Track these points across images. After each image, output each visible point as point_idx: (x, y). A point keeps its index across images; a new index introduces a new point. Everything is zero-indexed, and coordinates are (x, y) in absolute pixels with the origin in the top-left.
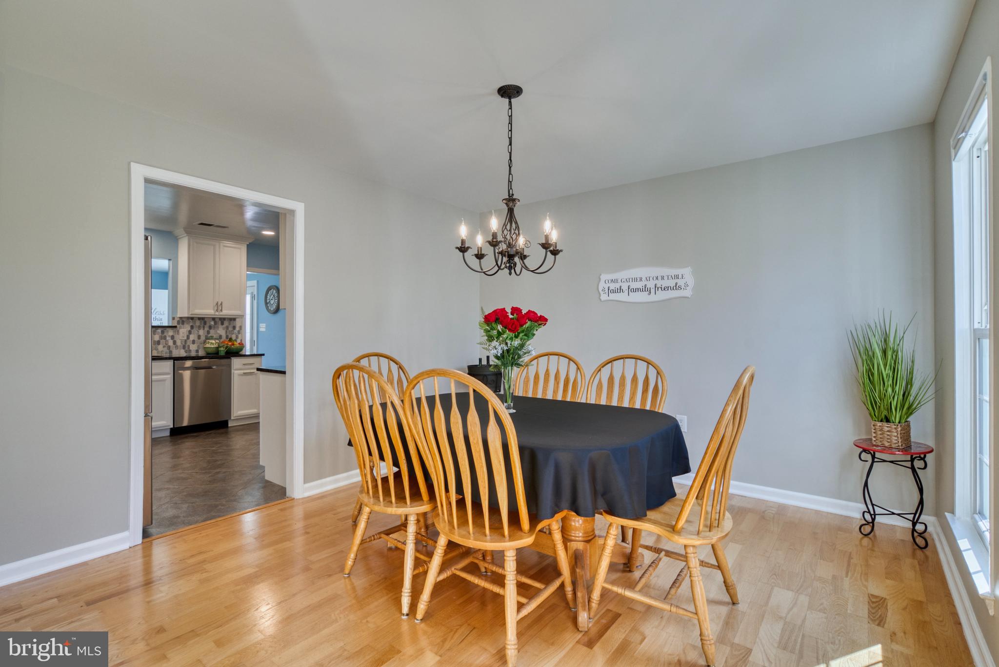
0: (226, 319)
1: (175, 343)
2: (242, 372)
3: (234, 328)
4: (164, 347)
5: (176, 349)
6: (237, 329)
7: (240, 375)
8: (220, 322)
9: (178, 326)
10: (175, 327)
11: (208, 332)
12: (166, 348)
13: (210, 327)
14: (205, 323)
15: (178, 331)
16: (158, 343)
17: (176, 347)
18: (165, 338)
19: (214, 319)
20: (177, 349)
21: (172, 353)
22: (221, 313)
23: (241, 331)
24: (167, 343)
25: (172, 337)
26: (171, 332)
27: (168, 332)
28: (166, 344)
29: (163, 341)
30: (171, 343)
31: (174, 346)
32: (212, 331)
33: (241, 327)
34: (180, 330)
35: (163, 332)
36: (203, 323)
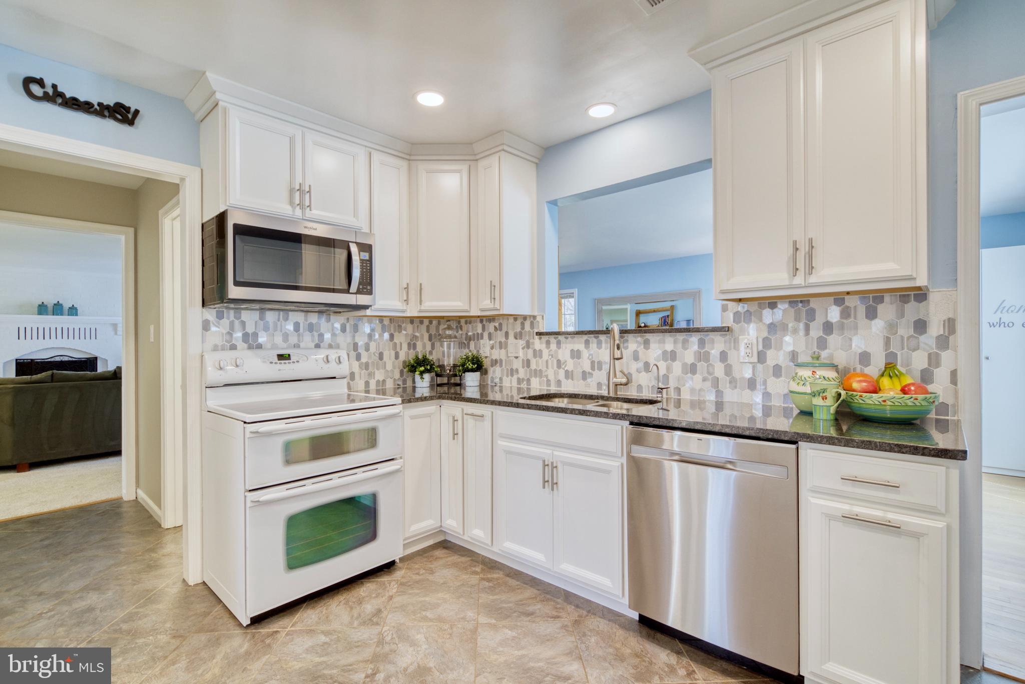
0: (887, 298)
1: (728, 370)
2: (845, 507)
3: (921, 326)
4: (704, 380)
5: (730, 388)
6: (935, 329)
7: (830, 517)
8: (862, 311)
9: (735, 327)
10: (727, 329)
11: (822, 344)
12: (708, 384)
13: (828, 327)
14: (811, 315)
15: (736, 341)
16: (693, 369)
17: (730, 382)
18: (703, 356)
19: (839, 299)
20: (736, 387)
21: (722, 397)
22: (813, 279)
23: (951, 338)
24: (711, 370)
25: (724, 356)
26: (717, 344)
27: (713, 341)
28: (709, 373)
29: (702, 366)
30: (719, 370)
31: (728, 378)
32: (834, 340)
33: (951, 325)
34: (740, 337)
35: (702, 343)
36: (804, 315)
